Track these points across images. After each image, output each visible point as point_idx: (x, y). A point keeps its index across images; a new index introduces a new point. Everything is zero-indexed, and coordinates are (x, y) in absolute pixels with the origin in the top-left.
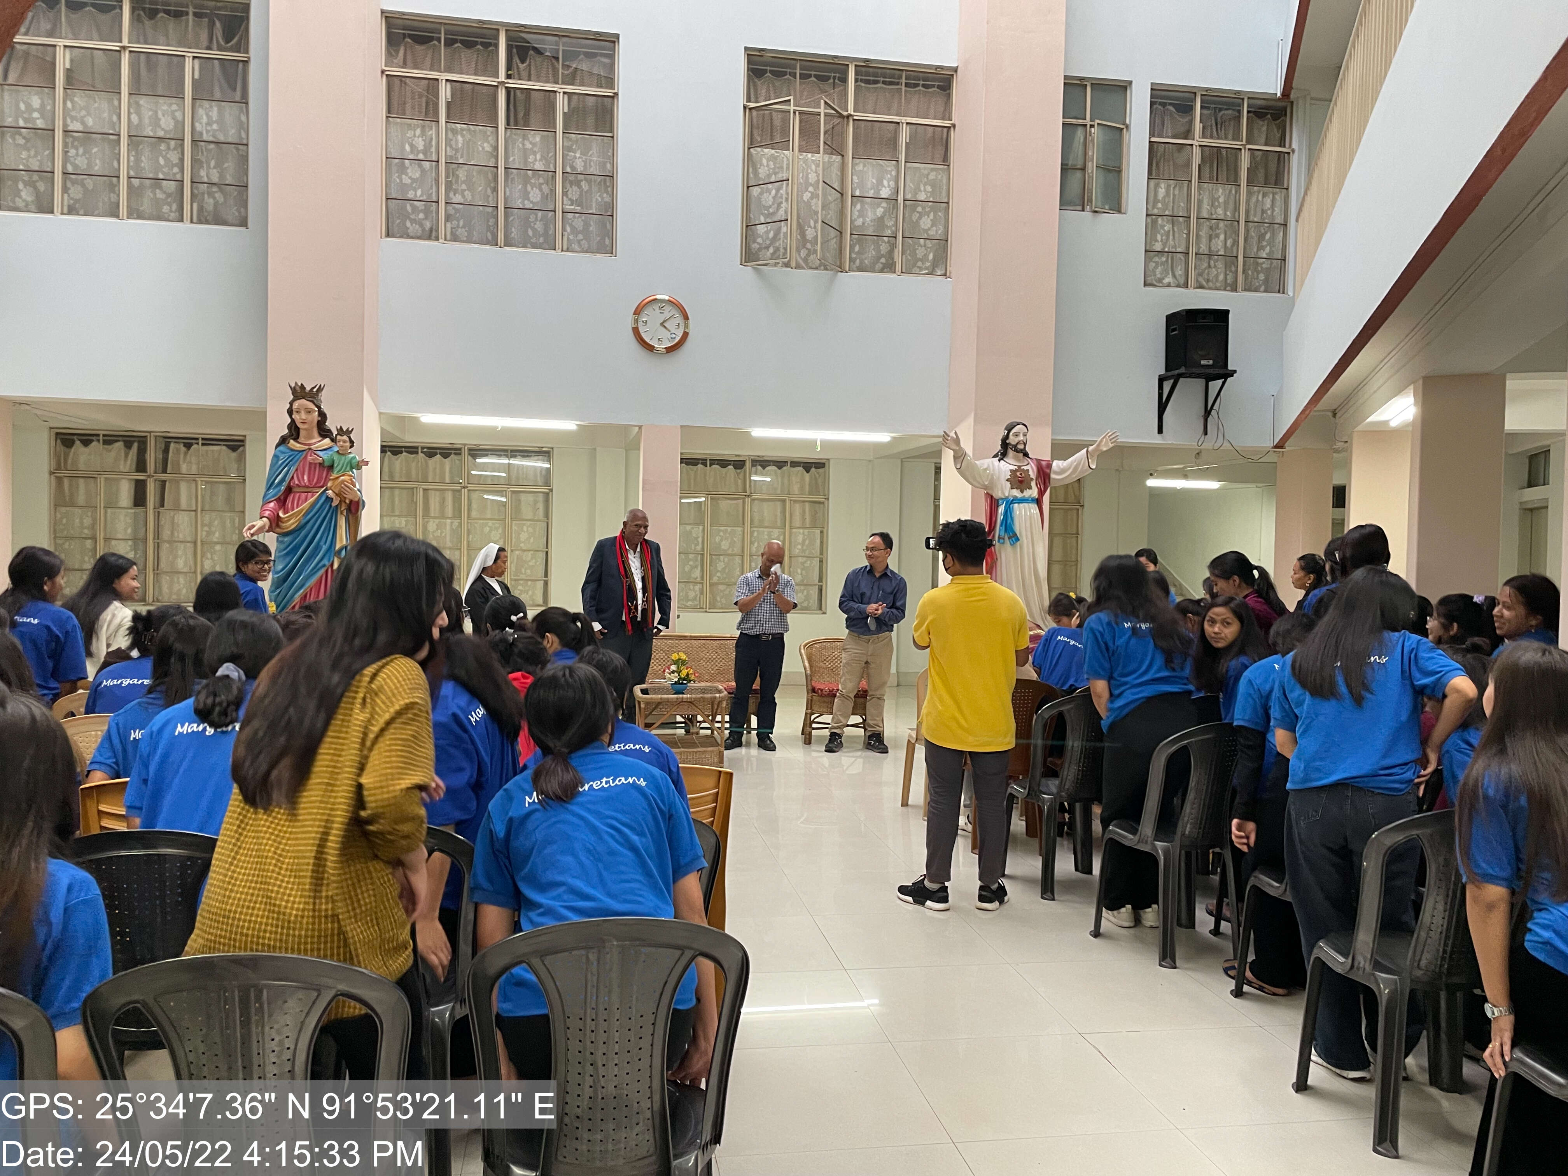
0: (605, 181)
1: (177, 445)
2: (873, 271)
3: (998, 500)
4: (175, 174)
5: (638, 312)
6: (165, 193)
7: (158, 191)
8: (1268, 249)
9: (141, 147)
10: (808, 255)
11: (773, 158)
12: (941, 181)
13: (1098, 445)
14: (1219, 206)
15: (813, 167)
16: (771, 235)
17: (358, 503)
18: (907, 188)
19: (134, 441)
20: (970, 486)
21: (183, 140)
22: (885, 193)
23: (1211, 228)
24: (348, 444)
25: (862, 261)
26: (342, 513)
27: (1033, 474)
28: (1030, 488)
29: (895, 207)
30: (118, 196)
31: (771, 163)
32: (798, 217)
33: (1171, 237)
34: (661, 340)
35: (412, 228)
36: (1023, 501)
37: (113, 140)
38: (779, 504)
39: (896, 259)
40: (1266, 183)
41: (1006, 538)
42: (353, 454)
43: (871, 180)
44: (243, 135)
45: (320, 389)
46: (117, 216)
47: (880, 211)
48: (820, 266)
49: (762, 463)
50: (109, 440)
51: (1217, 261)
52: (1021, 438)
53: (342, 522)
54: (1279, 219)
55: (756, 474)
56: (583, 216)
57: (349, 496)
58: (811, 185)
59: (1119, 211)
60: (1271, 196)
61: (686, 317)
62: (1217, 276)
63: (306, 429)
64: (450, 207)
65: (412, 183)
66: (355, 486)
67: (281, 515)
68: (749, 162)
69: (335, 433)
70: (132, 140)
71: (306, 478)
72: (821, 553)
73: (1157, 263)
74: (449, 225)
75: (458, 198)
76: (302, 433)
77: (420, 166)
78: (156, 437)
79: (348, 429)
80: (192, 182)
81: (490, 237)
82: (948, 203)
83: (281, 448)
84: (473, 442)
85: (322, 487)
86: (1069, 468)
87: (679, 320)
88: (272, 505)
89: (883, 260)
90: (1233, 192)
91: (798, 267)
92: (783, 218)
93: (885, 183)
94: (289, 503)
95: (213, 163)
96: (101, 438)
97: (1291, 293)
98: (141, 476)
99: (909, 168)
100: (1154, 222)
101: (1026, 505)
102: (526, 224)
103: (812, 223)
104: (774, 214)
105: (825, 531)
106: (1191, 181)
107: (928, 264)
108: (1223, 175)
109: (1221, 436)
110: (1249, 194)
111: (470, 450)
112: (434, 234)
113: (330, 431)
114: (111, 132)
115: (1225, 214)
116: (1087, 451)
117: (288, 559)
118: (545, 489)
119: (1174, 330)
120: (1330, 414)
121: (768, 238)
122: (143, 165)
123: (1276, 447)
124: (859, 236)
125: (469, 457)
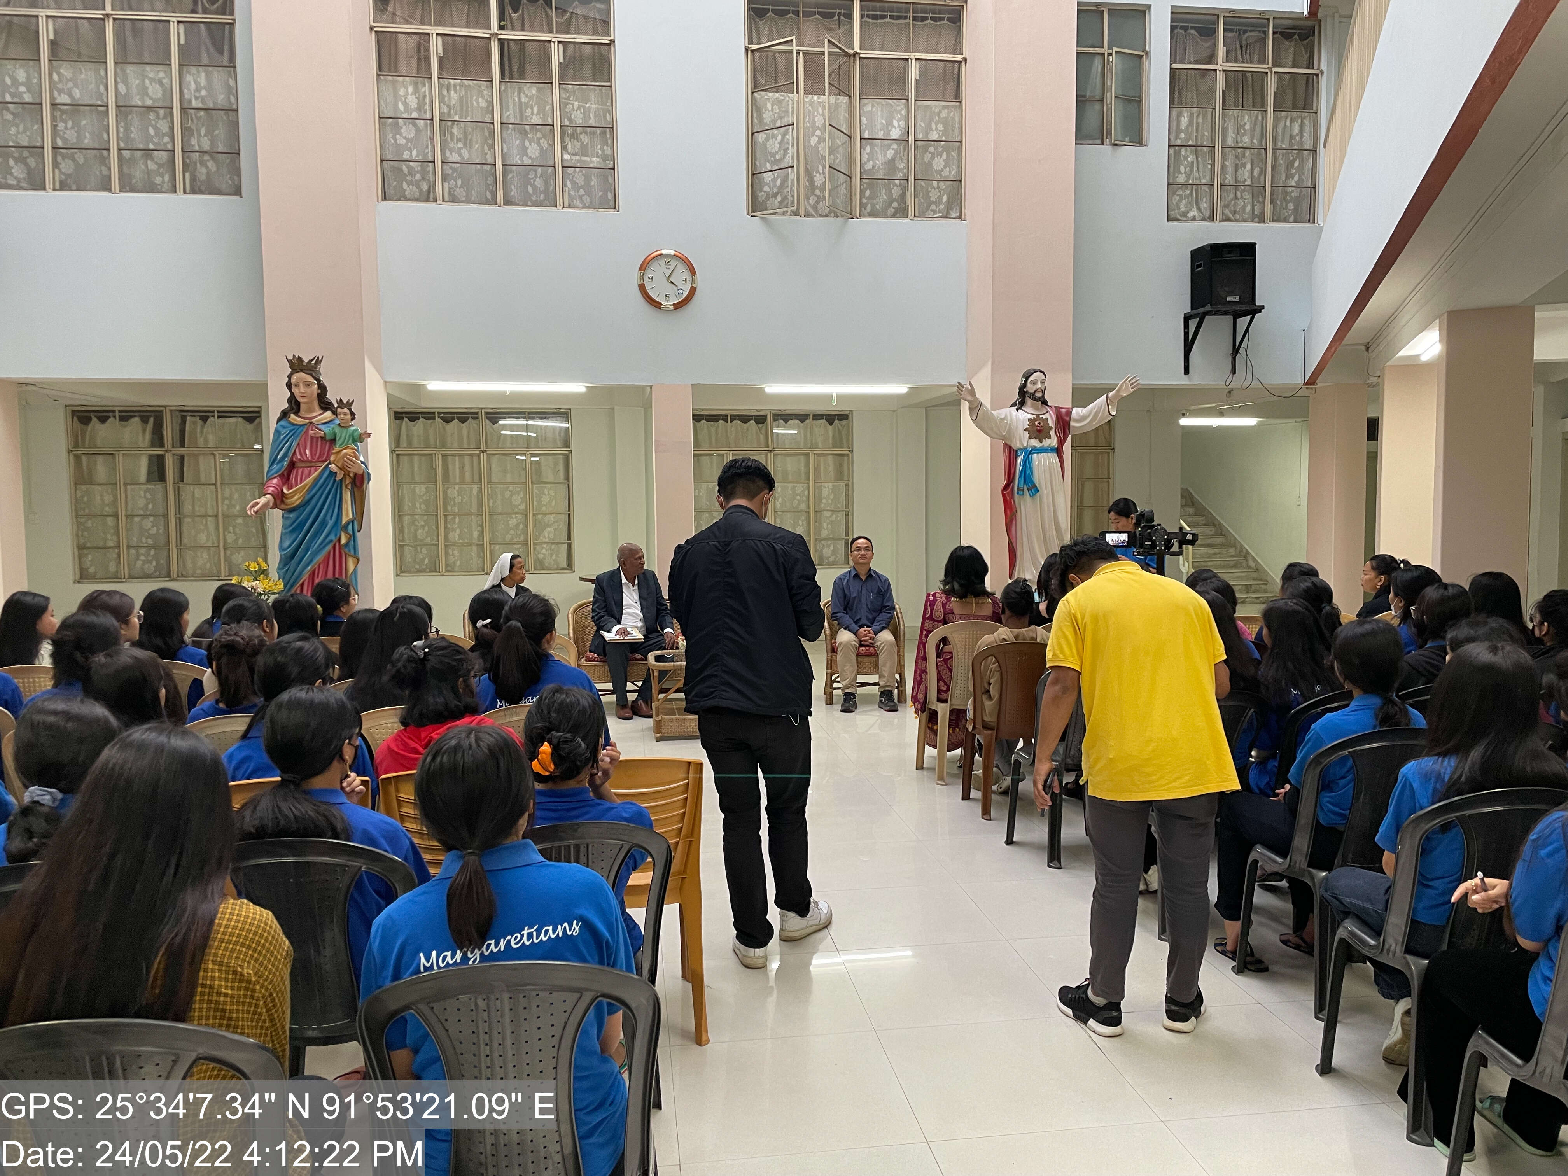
0: (605, 133)
1: (193, 419)
2: (885, 216)
3: (1016, 451)
4: (165, 144)
5: (643, 268)
6: (156, 163)
7: (149, 162)
8: (1296, 178)
9: (130, 117)
10: (817, 202)
11: (779, 102)
12: (953, 119)
13: (1118, 391)
14: (1245, 134)
15: (820, 110)
16: (779, 182)
17: (363, 475)
18: (918, 127)
19: (151, 416)
20: (989, 438)
21: (172, 108)
22: (895, 134)
23: (1237, 157)
24: (349, 417)
25: (873, 206)
26: (346, 487)
27: (1052, 423)
28: (1049, 437)
29: (907, 147)
30: (110, 169)
31: (776, 107)
32: (806, 163)
33: (1195, 168)
34: (667, 296)
35: (409, 190)
36: (1042, 450)
37: (102, 112)
38: (802, 458)
39: (908, 203)
40: (1295, 107)
41: (1026, 490)
42: (356, 426)
43: (881, 121)
44: (233, 100)
45: (318, 361)
46: (110, 190)
47: (890, 153)
48: (830, 212)
49: (784, 417)
50: (125, 416)
51: (1243, 191)
52: (1039, 385)
53: (347, 496)
54: (1308, 145)
55: (778, 427)
56: (584, 171)
57: (353, 470)
58: (818, 128)
59: (1140, 143)
60: (1299, 121)
61: (693, 272)
62: (1244, 206)
63: (305, 403)
64: (446, 167)
65: (407, 144)
66: (358, 459)
67: (285, 491)
68: (754, 108)
69: (336, 405)
70: (120, 111)
71: (308, 452)
72: (847, 506)
73: (1180, 196)
74: (446, 185)
75: (455, 157)
76: (303, 407)
77: (415, 125)
78: (171, 411)
79: (348, 402)
80: (183, 151)
81: (489, 197)
82: (961, 142)
83: (283, 423)
84: (490, 405)
85: (325, 461)
86: (1089, 416)
87: (687, 275)
88: (275, 481)
89: (895, 204)
90: (1260, 118)
91: (808, 215)
92: (790, 164)
93: (895, 123)
94: (293, 479)
95: (203, 132)
96: (117, 414)
97: (1321, 223)
98: (158, 451)
99: (919, 106)
100: (1177, 154)
101: (1045, 455)
102: (526, 181)
103: (820, 168)
104: (780, 160)
105: (850, 483)
106: (1215, 109)
107: (942, 207)
108: (1249, 101)
109: (1249, 374)
110: (1277, 120)
111: (487, 413)
112: (432, 195)
113: (331, 404)
114: (99, 103)
115: (1252, 142)
116: (1107, 397)
117: (294, 536)
118: (564, 451)
119: (1199, 266)
120: (1363, 348)
121: (775, 186)
122: (132, 135)
123: (1307, 384)
124: (869, 180)
125: (487, 421)
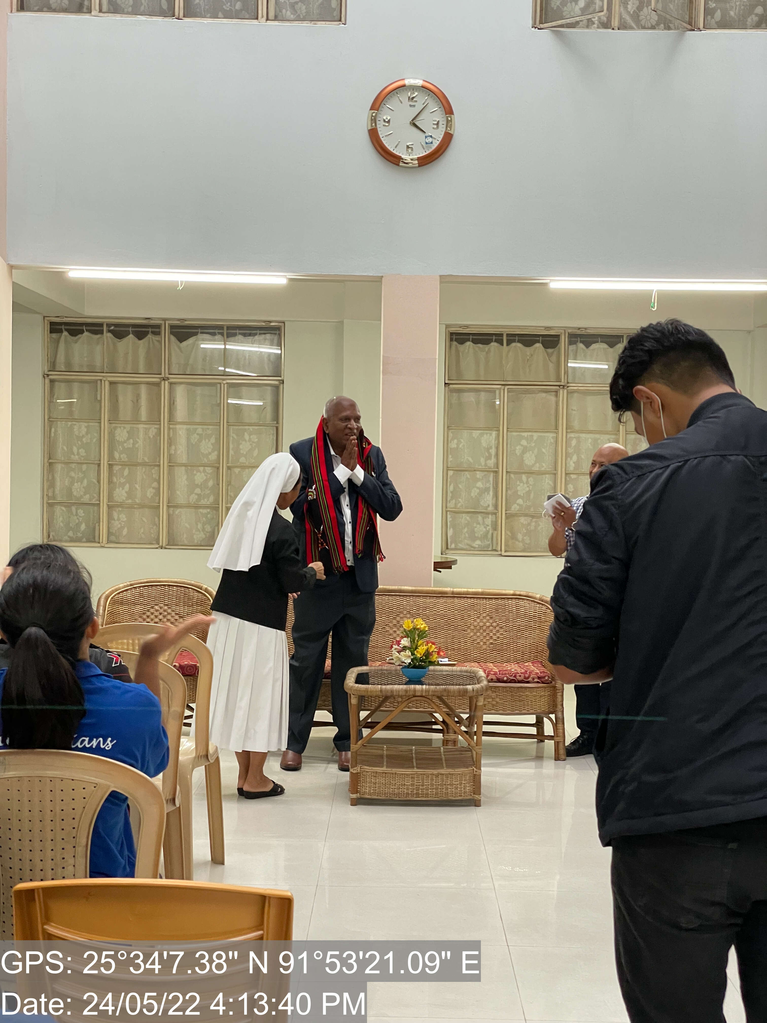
2: (743, 27)
5: (377, 105)
10: (638, 8)
25: (724, 12)
34: (410, 147)
48: (658, 23)
61: (449, 111)
81: (162, 4)
87: (439, 116)
89: (759, 9)
91: (624, 26)
111: (172, 327)
118: (273, 381)
125: (172, 337)
